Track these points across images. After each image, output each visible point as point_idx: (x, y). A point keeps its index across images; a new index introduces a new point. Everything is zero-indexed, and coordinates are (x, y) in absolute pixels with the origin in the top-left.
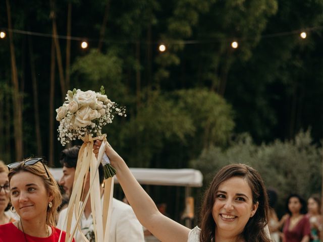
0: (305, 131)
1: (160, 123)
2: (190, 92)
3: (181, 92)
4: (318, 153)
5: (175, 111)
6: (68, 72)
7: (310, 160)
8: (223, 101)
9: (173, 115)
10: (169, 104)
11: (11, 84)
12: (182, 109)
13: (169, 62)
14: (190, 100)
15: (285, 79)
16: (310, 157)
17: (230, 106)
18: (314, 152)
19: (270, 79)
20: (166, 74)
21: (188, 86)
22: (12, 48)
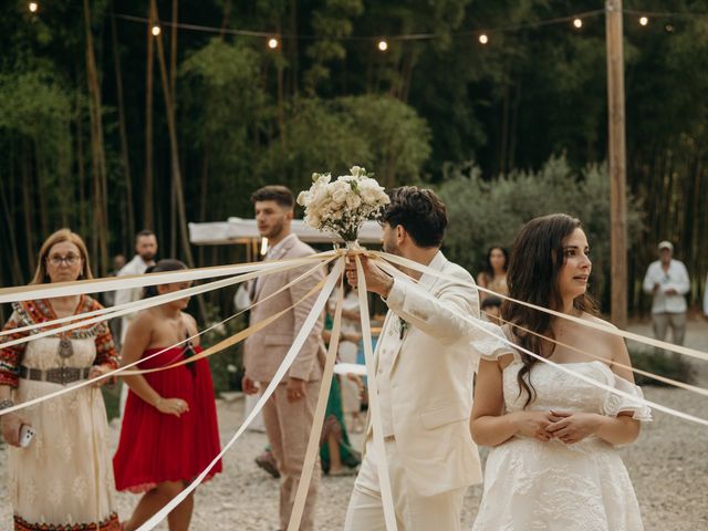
0: (558, 157)
1: (320, 148)
2: (361, 99)
3: (347, 101)
4: (580, 189)
5: (342, 131)
6: (174, 73)
7: (568, 200)
8: (413, 113)
9: (339, 137)
10: (333, 119)
11: (86, 92)
12: (351, 126)
13: (330, 54)
14: (360, 113)
15: (498, 76)
16: (568, 194)
17: (424, 121)
18: (574, 187)
19: (474, 76)
20: (325, 72)
21: (356, 90)
22: (90, 39)
